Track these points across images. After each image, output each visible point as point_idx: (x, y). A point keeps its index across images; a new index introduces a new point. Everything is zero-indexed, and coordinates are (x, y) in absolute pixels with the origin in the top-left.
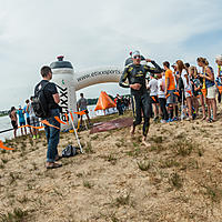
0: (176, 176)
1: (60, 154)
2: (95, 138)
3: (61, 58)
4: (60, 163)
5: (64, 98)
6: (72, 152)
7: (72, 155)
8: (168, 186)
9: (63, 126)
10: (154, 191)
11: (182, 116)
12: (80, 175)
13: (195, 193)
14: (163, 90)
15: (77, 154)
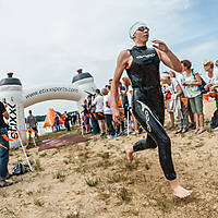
0: (124, 191)
1: (10, 172)
2: (43, 156)
3: (10, 75)
4: (10, 181)
5: (13, 115)
6: (22, 170)
7: (22, 173)
8: (117, 200)
9: (12, 144)
10: (104, 206)
11: (128, 131)
12: (30, 193)
13: (145, 206)
14: (108, 106)
15: (26, 171)
